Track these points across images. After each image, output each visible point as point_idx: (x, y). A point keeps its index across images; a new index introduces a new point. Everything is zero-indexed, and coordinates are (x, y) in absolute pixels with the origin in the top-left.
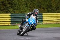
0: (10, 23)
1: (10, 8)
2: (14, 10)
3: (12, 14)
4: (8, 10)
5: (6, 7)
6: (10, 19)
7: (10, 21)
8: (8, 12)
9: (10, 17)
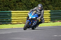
0: (50, 20)
1: (49, 5)
2: (54, 6)
3: (51, 11)
4: (48, 7)
5: (45, 4)
6: (49, 16)
7: (50, 17)
8: (48, 9)
9: (50, 14)
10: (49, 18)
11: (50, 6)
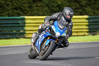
10: (86, 29)
11: (88, 9)
